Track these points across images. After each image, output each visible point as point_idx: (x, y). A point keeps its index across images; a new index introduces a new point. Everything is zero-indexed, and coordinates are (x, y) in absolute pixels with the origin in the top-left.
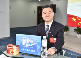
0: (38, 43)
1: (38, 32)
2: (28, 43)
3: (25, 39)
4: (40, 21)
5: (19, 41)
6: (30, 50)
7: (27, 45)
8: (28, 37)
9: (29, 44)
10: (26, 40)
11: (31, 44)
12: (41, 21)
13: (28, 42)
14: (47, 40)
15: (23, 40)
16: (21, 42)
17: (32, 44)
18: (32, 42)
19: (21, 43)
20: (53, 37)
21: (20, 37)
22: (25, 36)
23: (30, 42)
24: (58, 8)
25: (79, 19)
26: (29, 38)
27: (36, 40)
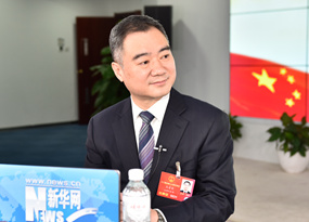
1: (99, 153)
2: (52, 209)
3: (36, 187)
4: (93, 92)
5: (6, 199)
7: (49, 217)
8: (54, 177)
9: (60, 213)
10: (42, 191)
13: (51, 205)
14: (147, 191)
15: (30, 193)
16: (20, 206)
17: (75, 210)
18: (73, 202)
19: (20, 212)
20: (178, 173)
21: (12, 178)
22: (39, 175)
23: (64, 204)
24: (181, 23)
25: (291, 79)
26: (60, 183)
27: (96, 193)
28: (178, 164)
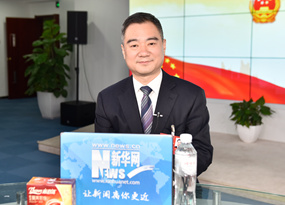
0: (160, 165)
2: (115, 168)
3: (101, 150)
5: (75, 161)
6: (125, 195)
7: (113, 174)
8: (117, 141)
9: (122, 171)
10: (106, 154)
11: (129, 169)
12: (29, 76)
13: (114, 164)
15: (95, 155)
16: (87, 166)
17: (135, 167)
18: (133, 161)
19: (87, 170)
20: (173, 133)
21: (80, 143)
22: (104, 140)
23: (126, 163)
26: (122, 146)
27: (153, 153)
28: (173, 127)
